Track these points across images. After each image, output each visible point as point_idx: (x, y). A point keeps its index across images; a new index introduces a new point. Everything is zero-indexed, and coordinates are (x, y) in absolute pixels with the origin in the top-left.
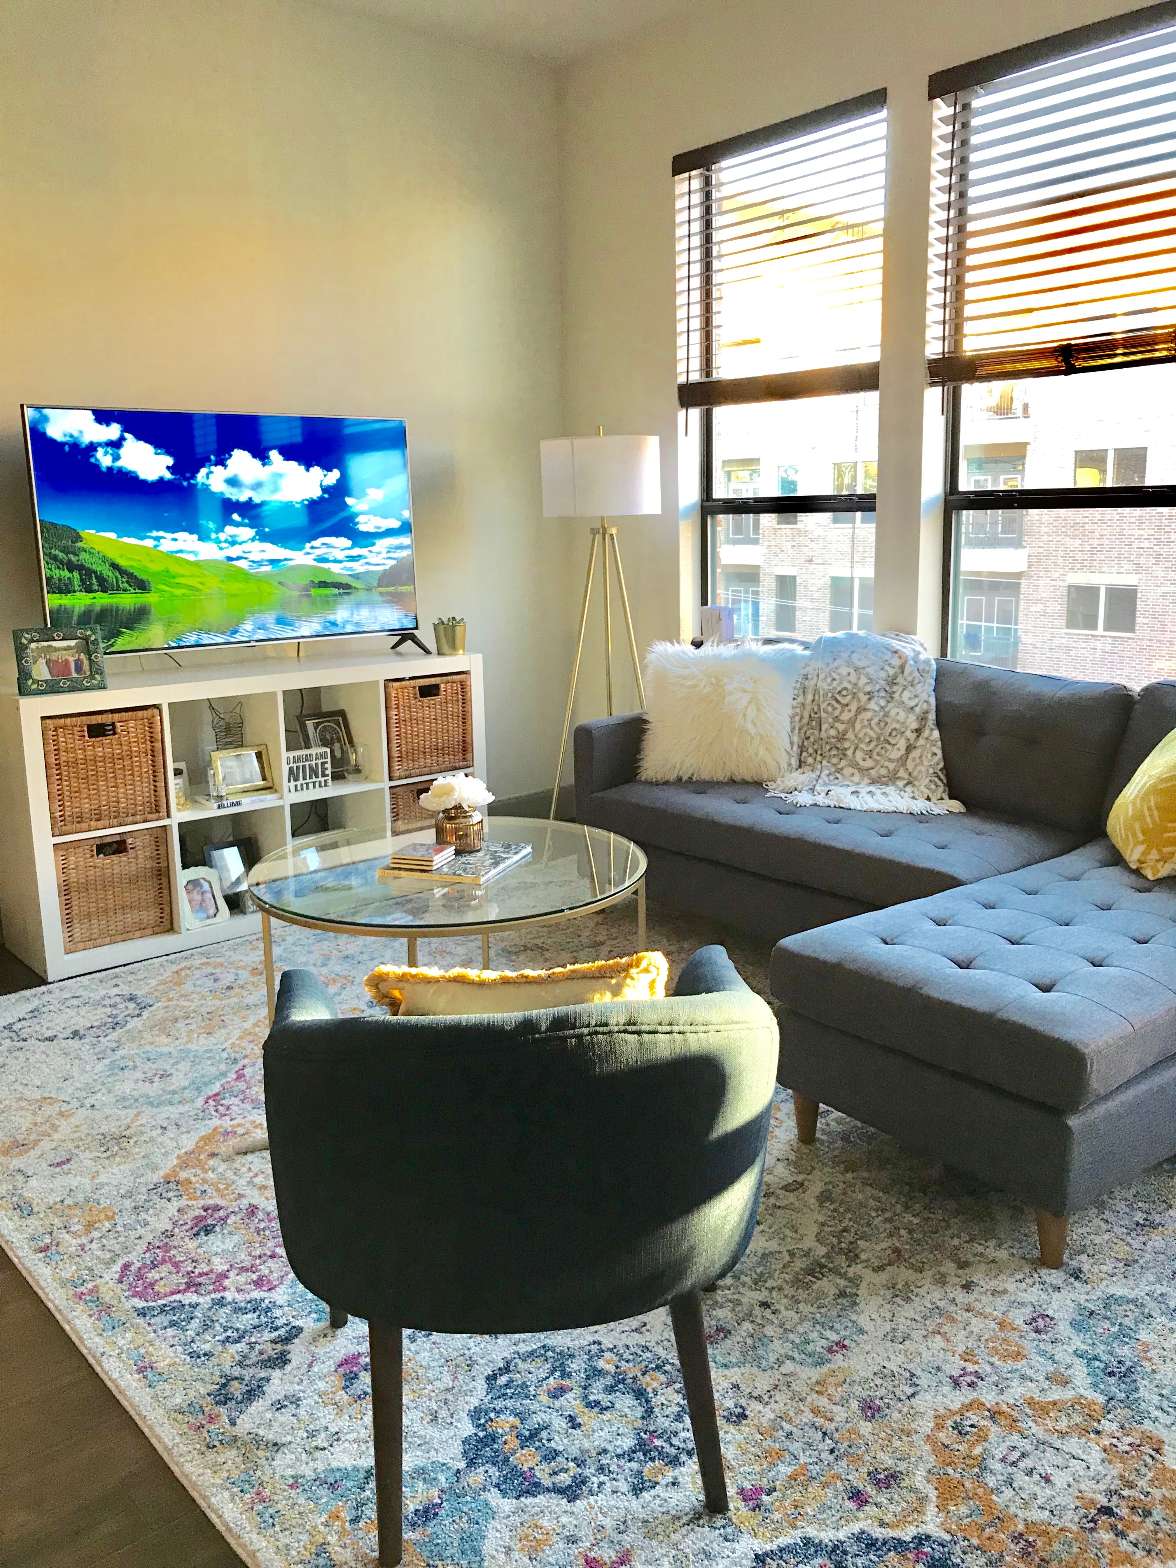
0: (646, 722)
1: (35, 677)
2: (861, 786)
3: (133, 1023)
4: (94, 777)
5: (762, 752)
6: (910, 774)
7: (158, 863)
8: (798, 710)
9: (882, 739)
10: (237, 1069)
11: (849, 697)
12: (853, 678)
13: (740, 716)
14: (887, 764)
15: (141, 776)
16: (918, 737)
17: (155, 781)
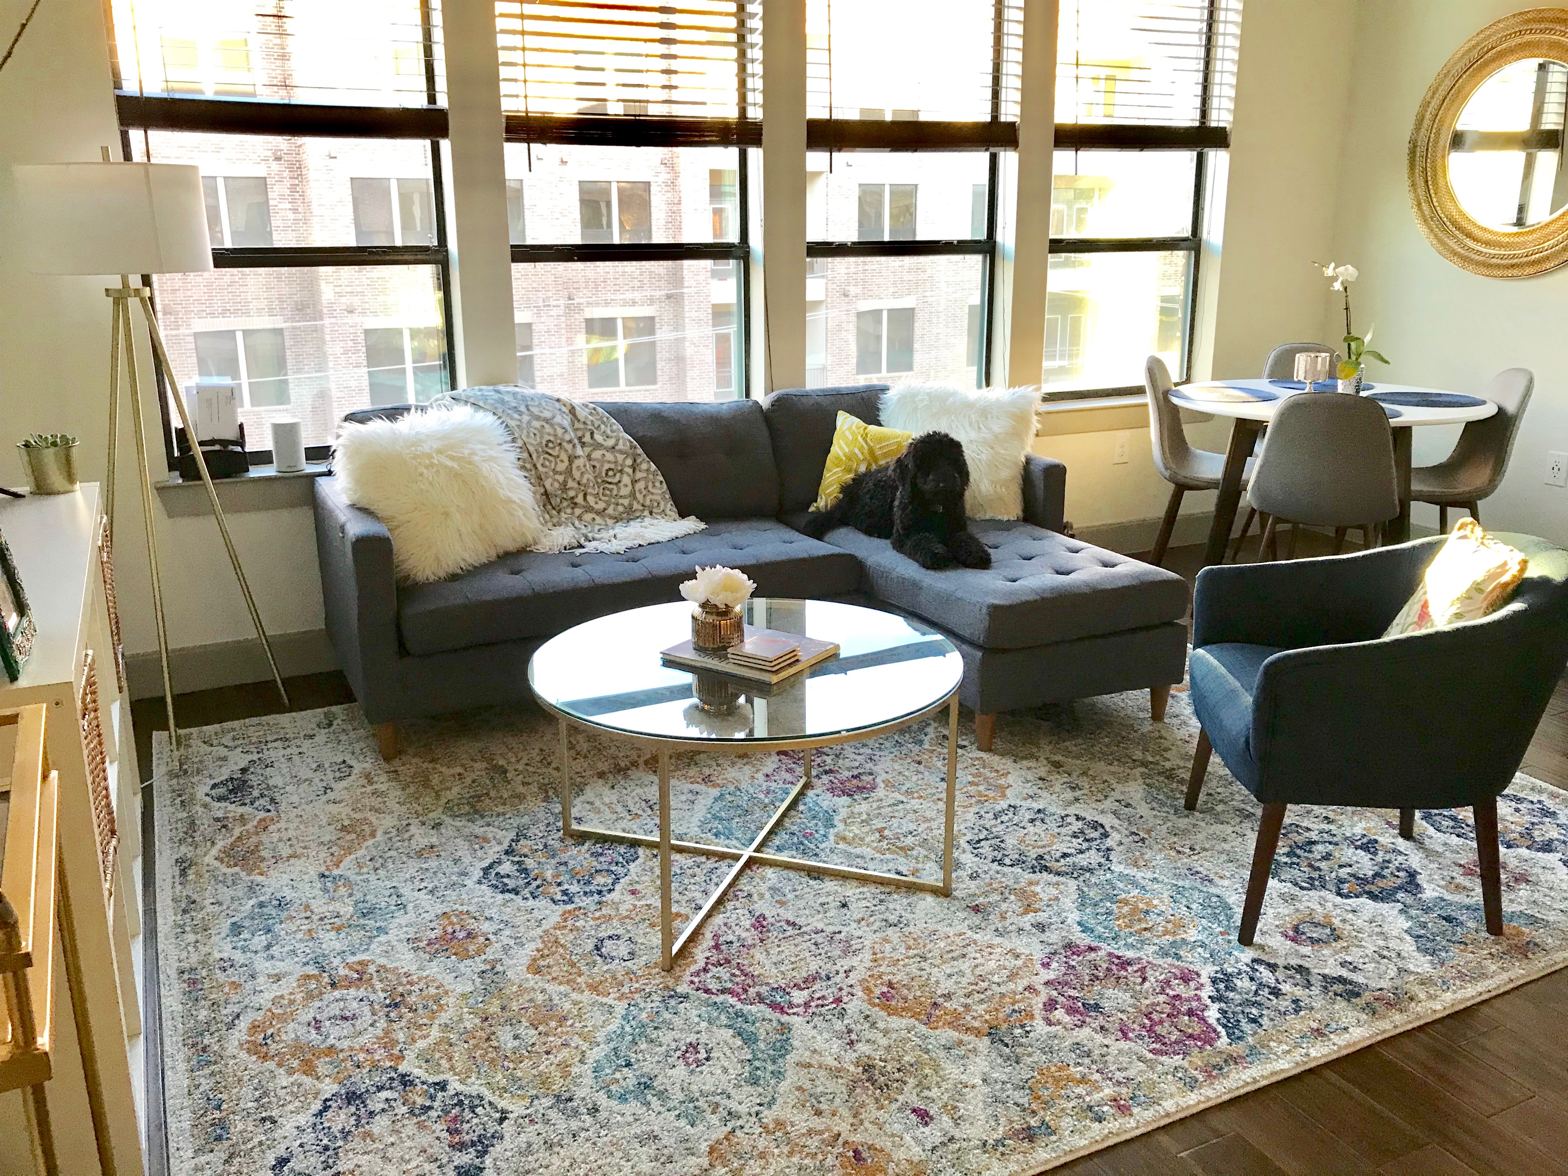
9: (599, 481)
14: (620, 501)
16: (634, 471)
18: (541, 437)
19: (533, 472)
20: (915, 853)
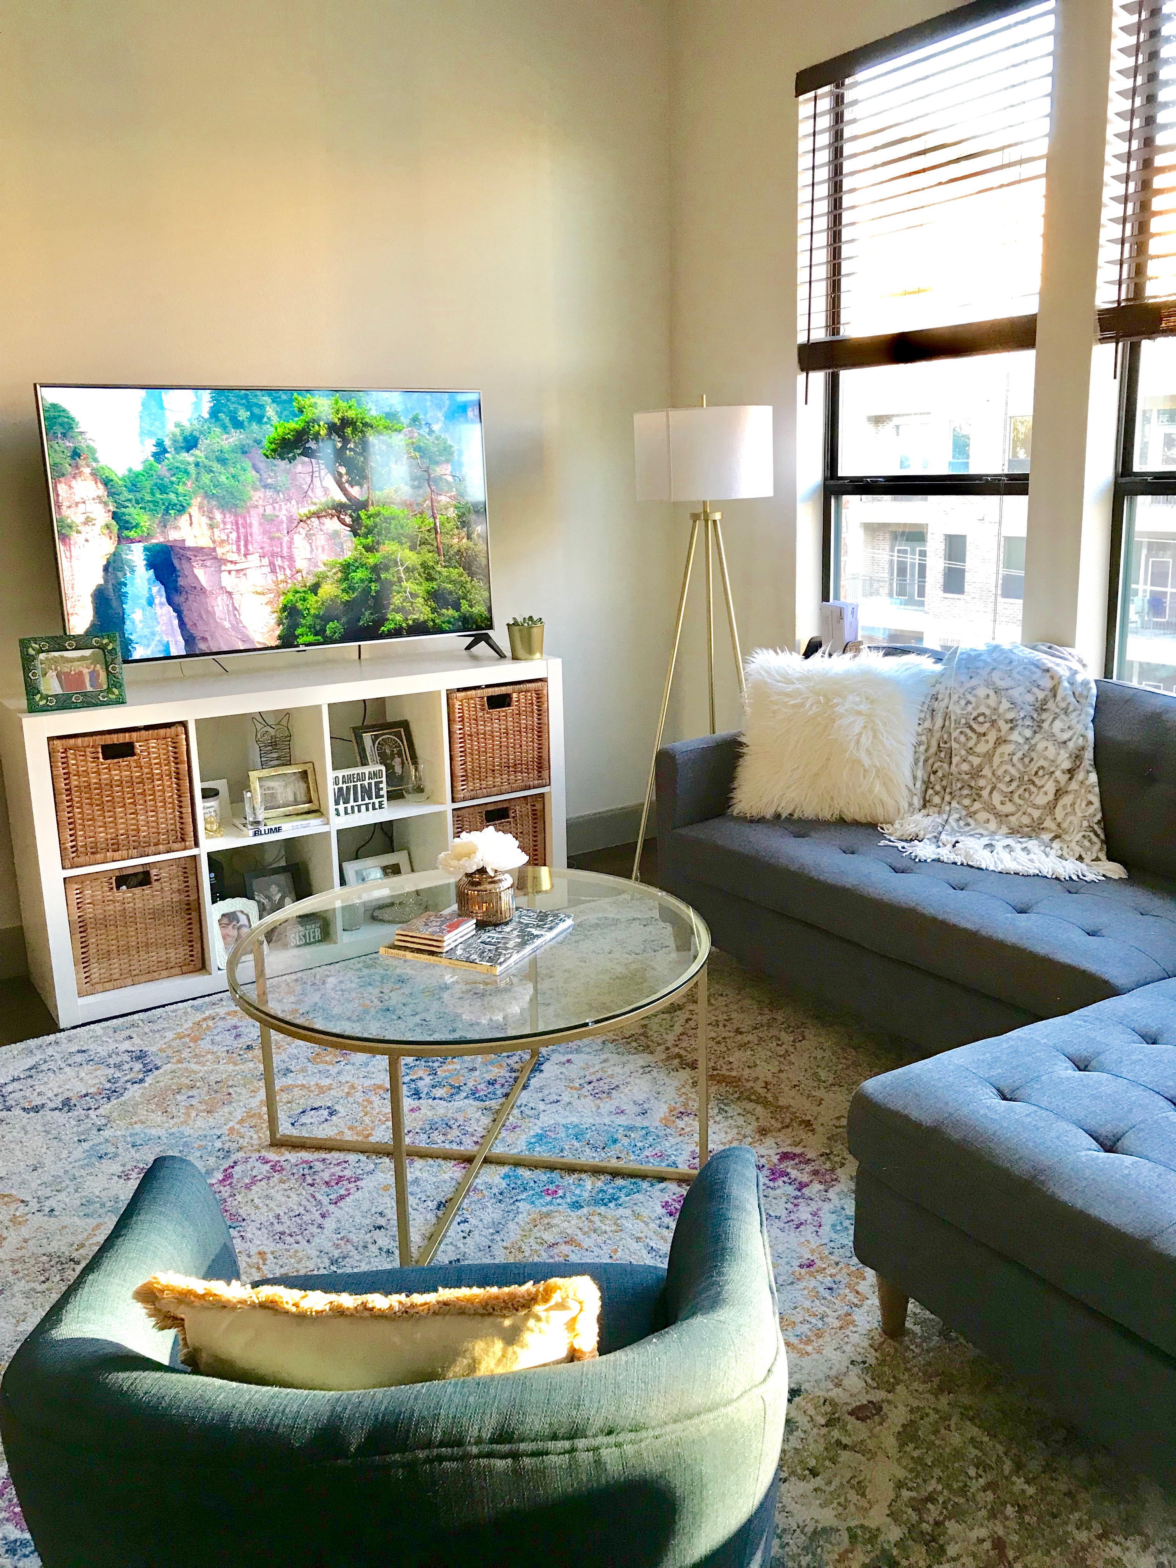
0: (741, 744)
1: (44, 692)
2: (997, 837)
3: (134, 1092)
4: (110, 804)
5: (878, 788)
6: (1059, 825)
7: (188, 896)
8: (924, 738)
9: (1026, 778)
10: (226, 1166)
11: (987, 725)
12: (992, 701)
13: (852, 744)
14: (1029, 810)
15: (164, 801)
16: (1070, 779)
17: (181, 807)
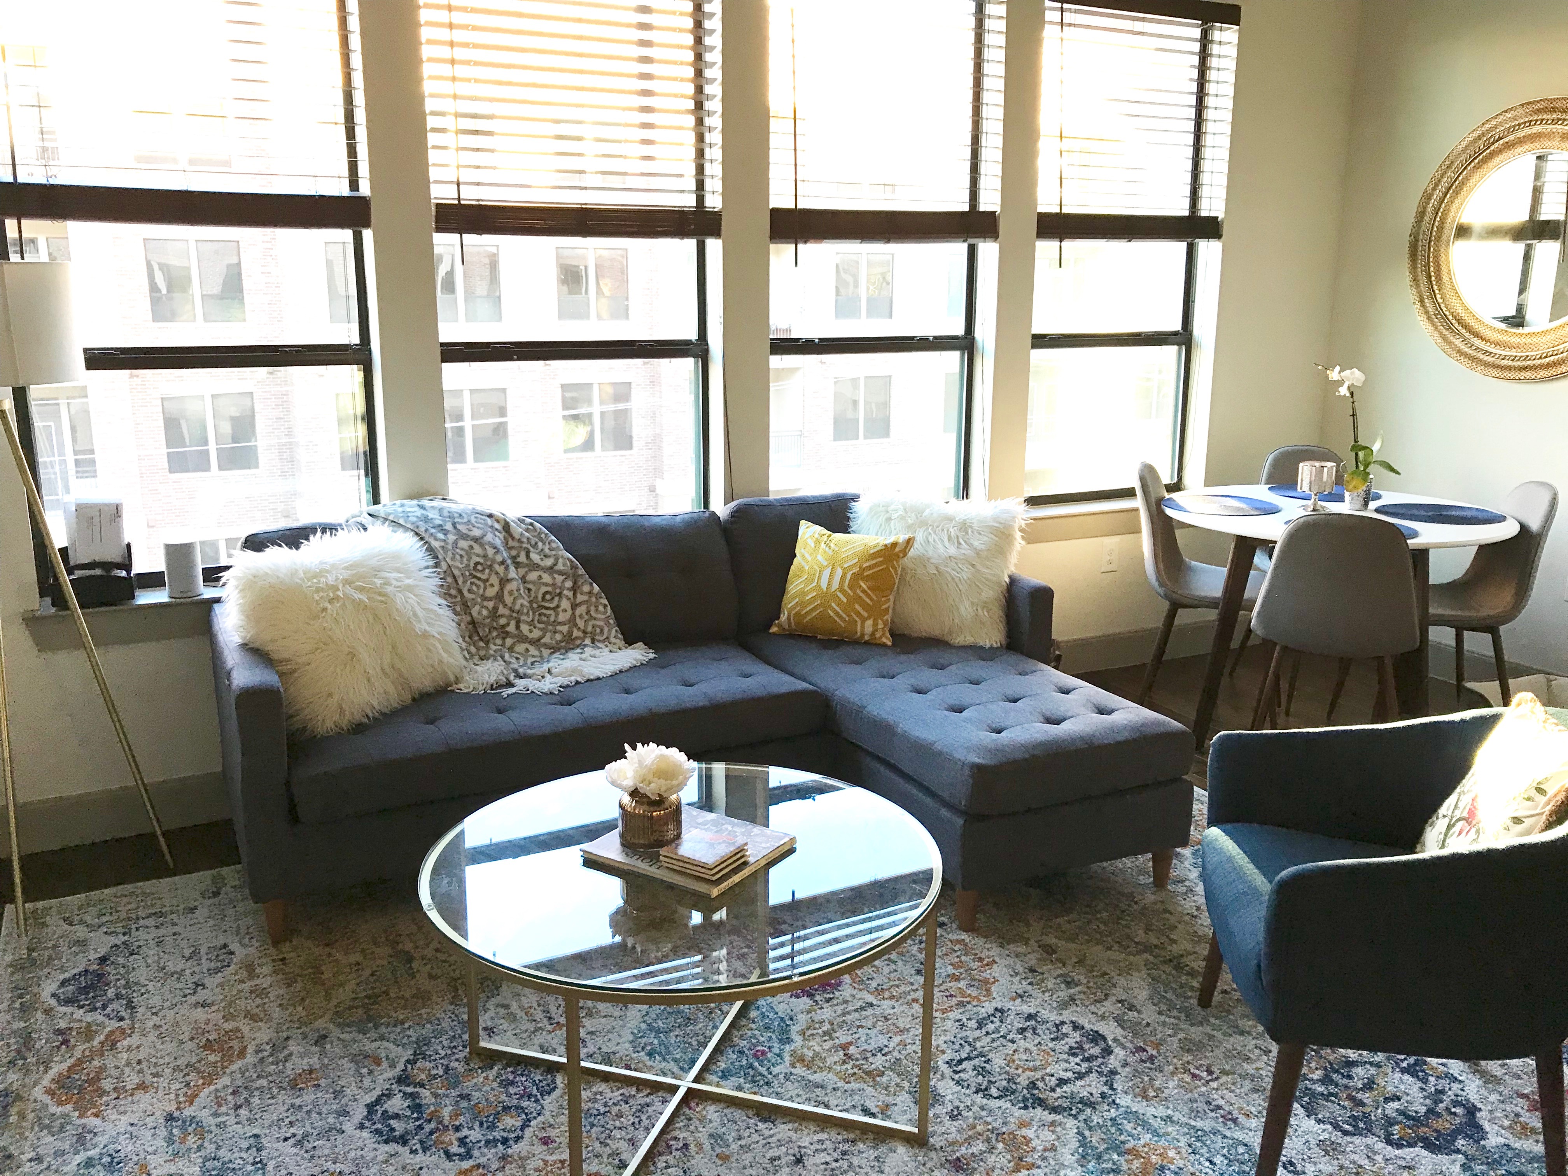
14: (559, 628)
18: (469, 560)
19: (459, 599)
20: (884, 1079)
